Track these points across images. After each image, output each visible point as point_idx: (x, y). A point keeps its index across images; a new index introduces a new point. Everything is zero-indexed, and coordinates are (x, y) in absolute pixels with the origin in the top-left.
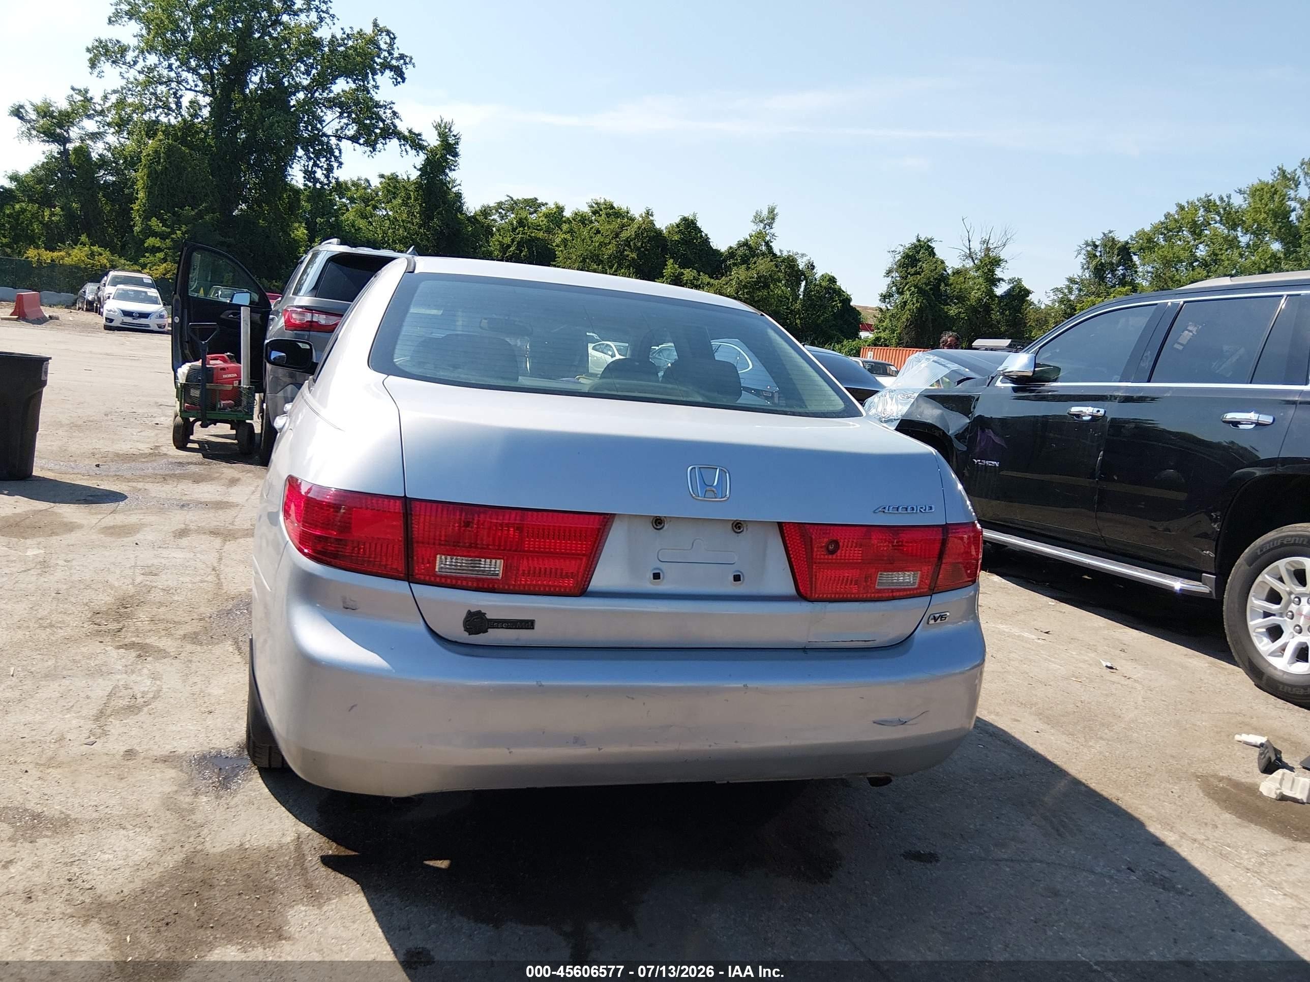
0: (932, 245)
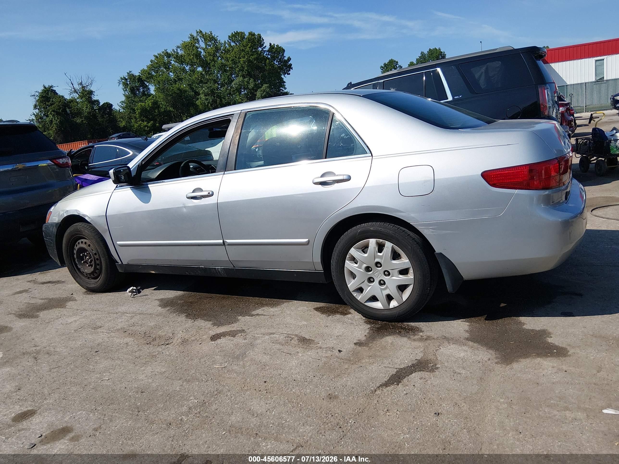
0: (54, 89)
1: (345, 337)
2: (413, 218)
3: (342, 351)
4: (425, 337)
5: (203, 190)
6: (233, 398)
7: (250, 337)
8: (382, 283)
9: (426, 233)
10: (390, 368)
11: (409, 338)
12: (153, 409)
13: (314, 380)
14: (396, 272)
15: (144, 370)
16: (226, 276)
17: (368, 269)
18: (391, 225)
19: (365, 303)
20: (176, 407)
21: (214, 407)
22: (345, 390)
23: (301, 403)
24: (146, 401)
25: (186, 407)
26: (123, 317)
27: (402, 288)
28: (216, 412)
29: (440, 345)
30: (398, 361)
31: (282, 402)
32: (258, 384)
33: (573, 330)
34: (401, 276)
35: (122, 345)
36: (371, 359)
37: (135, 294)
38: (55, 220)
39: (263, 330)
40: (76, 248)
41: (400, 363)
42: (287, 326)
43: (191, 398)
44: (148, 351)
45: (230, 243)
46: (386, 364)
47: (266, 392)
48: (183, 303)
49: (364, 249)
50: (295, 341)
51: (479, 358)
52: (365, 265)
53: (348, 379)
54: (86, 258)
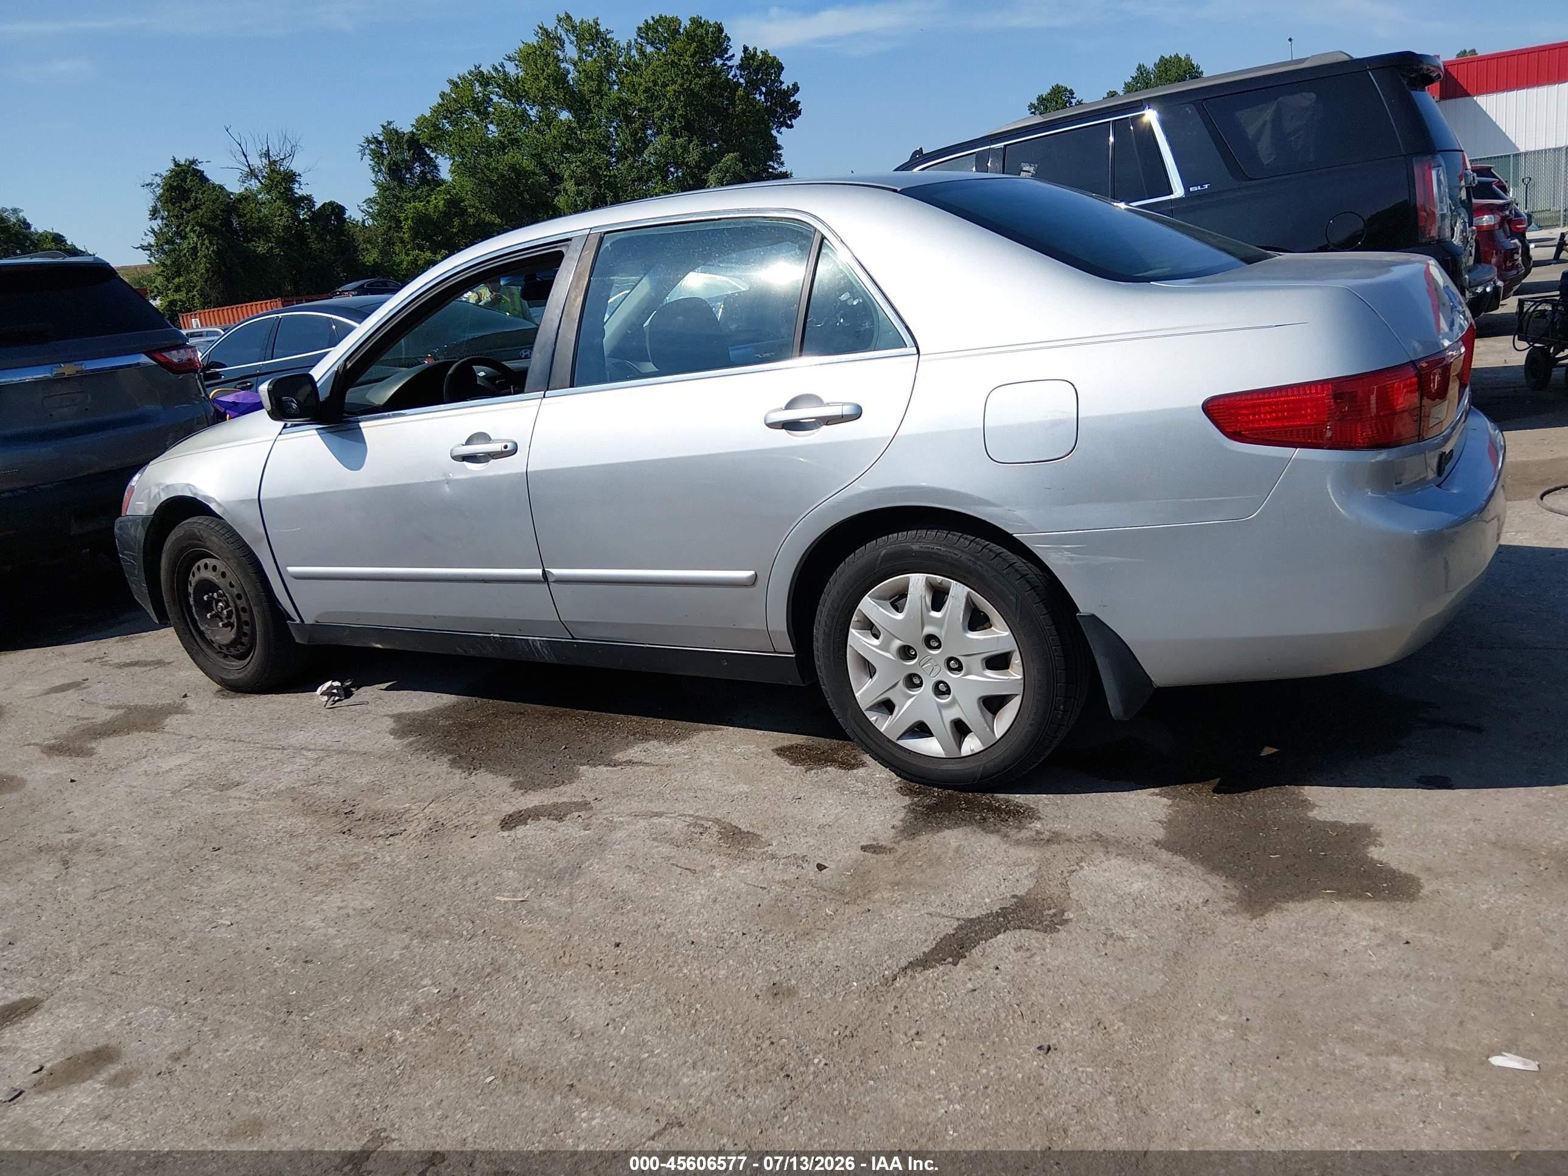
0: (200, 167)
1: (840, 830)
2: (1022, 520)
3: (826, 868)
4: (1046, 835)
5: (492, 438)
6: (529, 985)
7: (601, 821)
8: (941, 690)
9: (1055, 560)
10: (943, 916)
11: (1006, 836)
12: (325, 1009)
13: (742, 944)
14: (977, 662)
15: (322, 902)
16: (555, 661)
17: (906, 653)
18: (966, 539)
19: (898, 739)
20: (383, 1004)
21: (478, 1007)
22: (816, 973)
23: (698, 1006)
24: (311, 985)
25: (408, 1005)
26: (297, 760)
27: (993, 704)
28: (481, 1021)
29: (1082, 859)
30: (964, 898)
31: (649, 1002)
32: (598, 950)
33: (1444, 827)
34: (989, 673)
35: (280, 834)
36: (898, 890)
37: (337, 698)
38: (141, 510)
39: (635, 805)
40: (193, 580)
41: (969, 904)
42: (699, 794)
43: (424, 983)
44: (340, 851)
45: (560, 576)
46: (935, 905)
47: (614, 971)
48: (451, 725)
49: (897, 600)
50: (711, 838)
51: (1181, 898)
52: (897, 643)
53: (829, 944)
54: (217, 605)
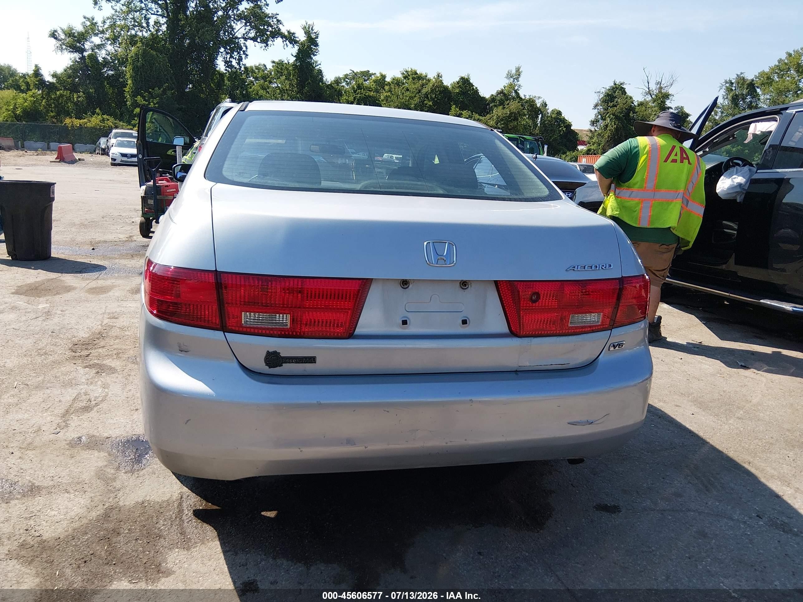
0: (624, 86)
